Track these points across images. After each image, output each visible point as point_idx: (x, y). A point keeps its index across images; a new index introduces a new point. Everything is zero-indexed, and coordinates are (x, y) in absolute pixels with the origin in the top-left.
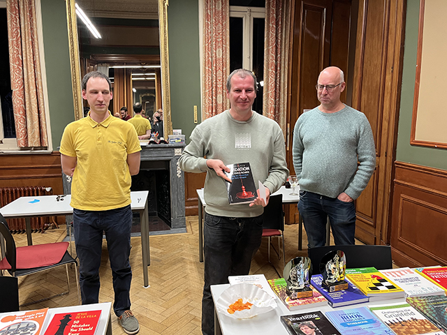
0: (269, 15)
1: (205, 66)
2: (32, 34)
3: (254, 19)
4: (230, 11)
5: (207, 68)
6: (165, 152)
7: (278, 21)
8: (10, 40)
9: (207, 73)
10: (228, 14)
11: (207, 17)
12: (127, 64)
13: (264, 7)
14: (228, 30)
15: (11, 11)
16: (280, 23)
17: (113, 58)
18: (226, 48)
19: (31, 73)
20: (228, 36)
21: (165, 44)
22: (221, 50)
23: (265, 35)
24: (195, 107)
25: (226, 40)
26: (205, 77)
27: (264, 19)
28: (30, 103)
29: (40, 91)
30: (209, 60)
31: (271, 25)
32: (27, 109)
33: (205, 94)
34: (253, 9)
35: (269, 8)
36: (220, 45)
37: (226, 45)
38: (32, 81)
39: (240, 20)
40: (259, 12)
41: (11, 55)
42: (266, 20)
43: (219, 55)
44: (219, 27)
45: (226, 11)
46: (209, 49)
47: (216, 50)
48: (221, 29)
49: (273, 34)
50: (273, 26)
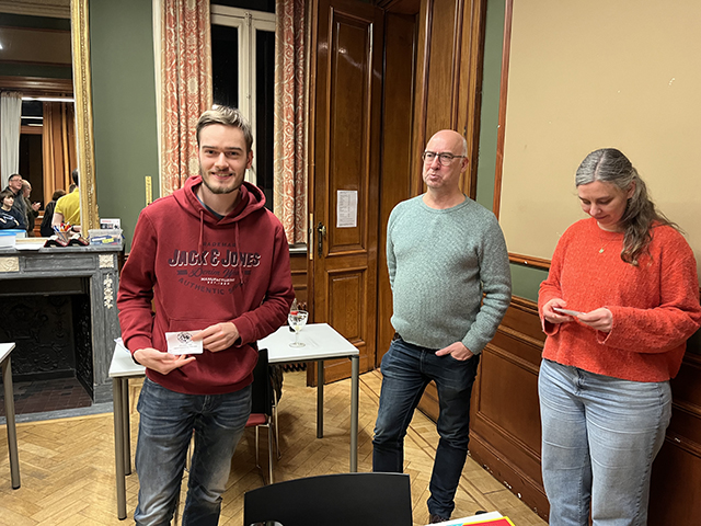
0: (281, 26)
1: (166, 106)
3: (258, 32)
4: (211, 13)
5: (170, 111)
6: (79, 261)
7: (299, 39)
9: (169, 118)
10: (208, 18)
11: (166, 18)
13: (274, 12)
14: (209, 46)
16: (302, 42)
18: (205, 77)
20: (209, 58)
21: (83, 62)
22: (196, 82)
23: (276, 61)
24: (148, 179)
25: (205, 64)
26: (166, 125)
27: (274, 33)
30: (172, 97)
31: (286, 44)
33: (166, 156)
34: (256, 14)
35: (282, 15)
36: (194, 71)
37: (205, 72)
39: (234, 30)
40: (266, 21)
42: (277, 36)
43: (193, 89)
44: (191, 40)
45: (204, 14)
46: (173, 77)
47: (186, 78)
48: (195, 43)
49: (289, 59)
50: (288, 45)
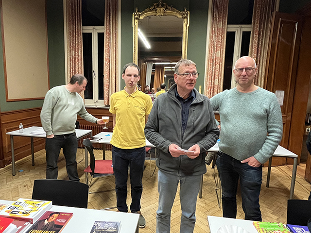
0: (254, 29)
2: (116, 46)
3: (243, 32)
4: (227, 28)
5: (210, 63)
7: (260, 33)
8: (105, 49)
9: (209, 66)
10: (226, 30)
11: (212, 32)
12: (162, 62)
13: (251, 24)
14: (225, 39)
15: (106, 34)
16: (261, 34)
17: (156, 59)
18: (223, 51)
19: (114, 66)
20: (225, 43)
21: (185, 49)
22: (219, 52)
23: (250, 42)
24: (200, 87)
25: (223, 46)
26: (208, 68)
27: (250, 32)
28: (112, 82)
29: (117, 76)
30: (211, 58)
31: (255, 35)
32: (110, 85)
33: (207, 79)
34: (243, 26)
35: (254, 24)
36: (219, 49)
37: (223, 49)
38: (113, 70)
39: (234, 33)
40: (246, 28)
41: (104, 57)
42: (251, 33)
43: (218, 55)
44: (219, 38)
45: (224, 28)
46: (212, 52)
47: (216, 52)
48: (220, 39)
49: (256, 41)
50: (256, 36)
